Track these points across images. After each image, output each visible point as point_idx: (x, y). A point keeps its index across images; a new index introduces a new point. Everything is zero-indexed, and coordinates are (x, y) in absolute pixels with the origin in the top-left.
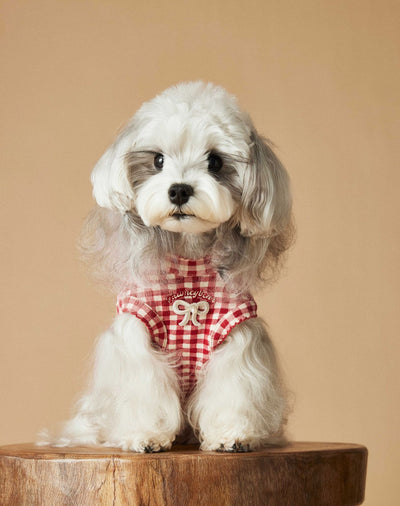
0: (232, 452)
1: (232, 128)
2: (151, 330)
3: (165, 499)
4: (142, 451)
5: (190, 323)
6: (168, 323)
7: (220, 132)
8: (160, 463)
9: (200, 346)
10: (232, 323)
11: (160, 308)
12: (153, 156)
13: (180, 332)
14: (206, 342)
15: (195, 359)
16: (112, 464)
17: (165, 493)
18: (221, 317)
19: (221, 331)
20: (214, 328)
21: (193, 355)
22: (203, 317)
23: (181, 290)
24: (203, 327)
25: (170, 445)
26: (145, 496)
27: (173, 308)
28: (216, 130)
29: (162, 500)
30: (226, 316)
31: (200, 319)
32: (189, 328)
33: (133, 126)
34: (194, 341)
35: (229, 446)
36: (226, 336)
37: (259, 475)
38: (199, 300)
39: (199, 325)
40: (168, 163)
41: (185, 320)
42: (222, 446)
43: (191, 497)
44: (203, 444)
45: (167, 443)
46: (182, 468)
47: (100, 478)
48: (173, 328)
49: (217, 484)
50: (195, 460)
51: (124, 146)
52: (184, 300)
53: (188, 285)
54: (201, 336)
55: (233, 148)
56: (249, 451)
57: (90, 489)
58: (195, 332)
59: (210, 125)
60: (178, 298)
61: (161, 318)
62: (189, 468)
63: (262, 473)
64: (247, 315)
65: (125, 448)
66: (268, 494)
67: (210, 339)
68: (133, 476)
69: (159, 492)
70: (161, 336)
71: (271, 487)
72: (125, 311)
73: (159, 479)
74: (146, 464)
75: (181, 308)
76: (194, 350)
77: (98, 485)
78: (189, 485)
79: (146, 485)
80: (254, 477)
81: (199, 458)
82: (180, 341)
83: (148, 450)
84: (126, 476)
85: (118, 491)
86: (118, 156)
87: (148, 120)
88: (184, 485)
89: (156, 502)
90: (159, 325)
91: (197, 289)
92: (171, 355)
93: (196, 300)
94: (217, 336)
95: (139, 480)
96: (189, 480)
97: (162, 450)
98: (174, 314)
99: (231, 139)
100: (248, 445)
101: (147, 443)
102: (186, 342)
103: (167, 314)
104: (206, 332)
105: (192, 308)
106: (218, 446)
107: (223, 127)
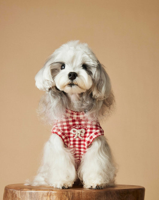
0: (96, 189)
2: (63, 140)
4: (61, 188)
5: (78, 137)
6: (69, 137)
7: (87, 56)
8: (68, 193)
9: (82, 146)
10: (94, 137)
11: (66, 132)
13: (74, 141)
14: (84, 145)
15: (80, 151)
16: (49, 193)
18: (90, 135)
19: (90, 140)
20: (87, 139)
21: (80, 150)
22: (83, 135)
23: (74, 125)
24: (83, 139)
25: (72, 186)
27: (71, 131)
30: (92, 135)
31: (82, 135)
32: (77, 139)
34: (80, 144)
35: (94, 187)
36: (92, 142)
37: (106, 198)
38: (81, 128)
39: (81, 138)
41: (76, 136)
42: (92, 187)
44: (84, 186)
45: (70, 185)
46: (76, 195)
48: (72, 139)
52: (75, 128)
53: (77, 123)
54: (82, 142)
56: (102, 189)
58: (80, 141)
59: (83, 54)
60: (73, 128)
61: (67, 135)
62: (79, 195)
64: (100, 134)
65: (54, 187)
67: (86, 143)
68: (57, 198)
70: (68, 142)
72: (53, 132)
73: (67, 199)
74: (62, 193)
75: (74, 131)
76: (80, 148)
80: (103, 199)
81: (83, 191)
82: (74, 144)
83: (63, 188)
90: (66, 138)
91: (80, 124)
92: (71, 150)
93: (80, 128)
94: (88, 142)
97: (69, 188)
98: (72, 134)
100: (101, 187)
101: (63, 185)
102: (77, 144)
103: (69, 134)
104: (84, 141)
105: (78, 131)
106: (90, 187)
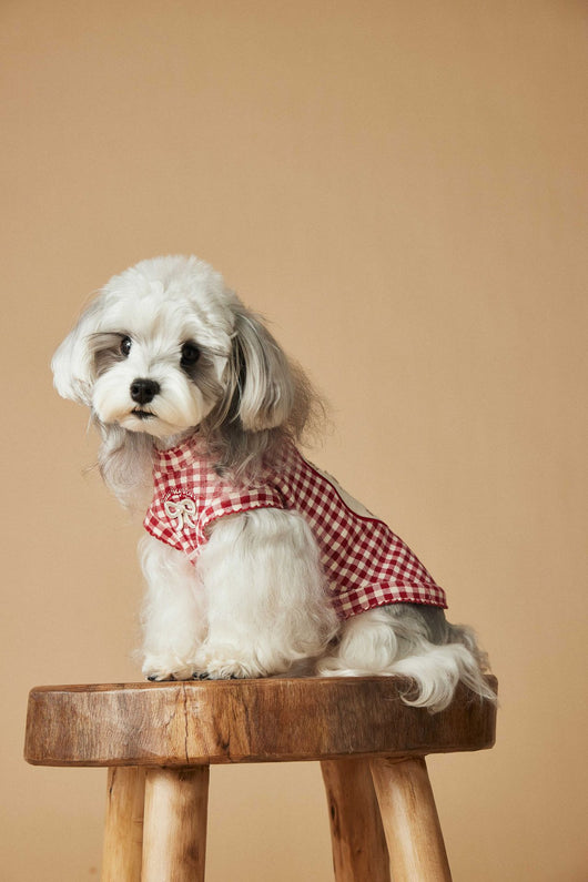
1: (211, 317)
3: (249, 734)
7: (198, 323)
8: (241, 689)
12: (120, 339)
16: (182, 692)
17: (248, 727)
26: (224, 731)
28: (193, 319)
29: (245, 735)
33: (98, 303)
37: (363, 703)
40: (136, 349)
43: (281, 731)
46: (268, 695)
47: (169, 710)
49: (312, 715)
50: (285, 686)
51: (89, 326)
52: (172, 500)
55: (214, 340)
57: (156, 723)
59: (187, 313)
60: (168, 499)
62: (277, 695)
63: (366, 702)
66: (375, 727)
68: (209, 707)
69: (241, 726)
71: (378, 718)
73: (241, 709)
74: (224, 691)
75: (172, 510)
77: (167, 719)
78: (277, 716)
79: (224, 717)
80: (356, 706)
81: (289, 683)
84: (201, 707)
85: (191, 726)
86: (81, 337)
87: (115, 300)
88: (272, 716)
89: (237, 738)
95: (216, 712)
96: (278, 711)
99: (210, 331)
107: (202, 316)
